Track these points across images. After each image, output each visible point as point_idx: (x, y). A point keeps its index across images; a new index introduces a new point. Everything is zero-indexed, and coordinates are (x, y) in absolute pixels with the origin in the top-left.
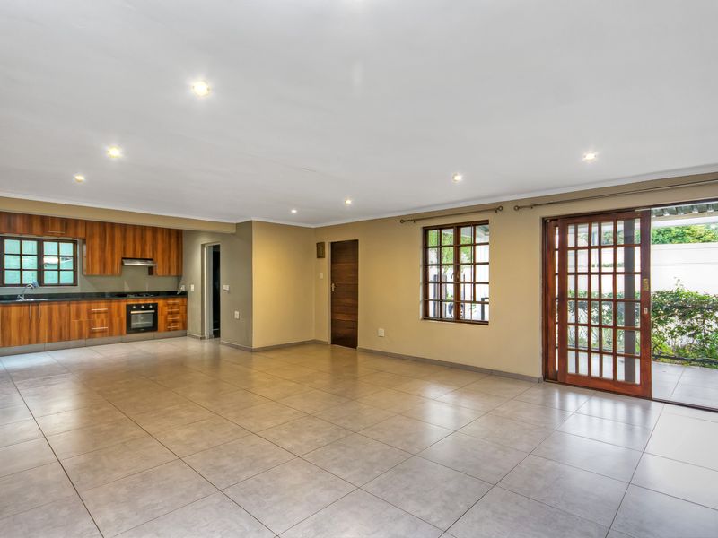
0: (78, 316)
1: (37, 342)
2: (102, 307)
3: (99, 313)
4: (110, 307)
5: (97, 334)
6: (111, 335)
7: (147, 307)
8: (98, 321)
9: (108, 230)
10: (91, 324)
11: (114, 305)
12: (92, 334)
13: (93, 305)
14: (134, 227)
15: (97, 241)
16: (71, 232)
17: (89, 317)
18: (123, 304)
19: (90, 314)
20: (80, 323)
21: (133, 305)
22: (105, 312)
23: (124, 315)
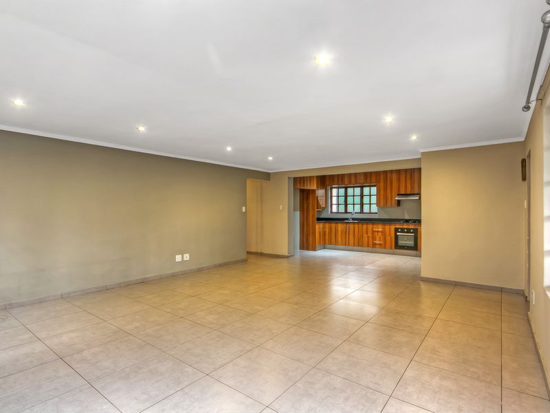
0: (367, 233)
1: (349, 245)
2: (380, 228)
3: (378, 232)
4: (384, 229)
5: (377, 246)
6: (385, 248)
7: (409, 231)
8: (378, 238)
9: (389, 175)
10: (374, 238)
11: (387, 227)
12: (374, 245)
13: (375, 226)
14: (406, 171)
15: (382, 184)
16: (368, 180)
17: (373, 234)
18: (393, 228)
19: (373, 232)
20: (368, 237)
21: (399, 228)
22: (382, 232)
23: (393, 235)
